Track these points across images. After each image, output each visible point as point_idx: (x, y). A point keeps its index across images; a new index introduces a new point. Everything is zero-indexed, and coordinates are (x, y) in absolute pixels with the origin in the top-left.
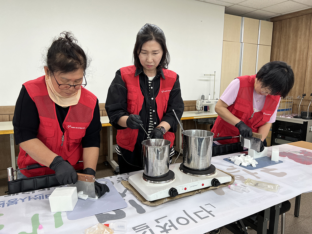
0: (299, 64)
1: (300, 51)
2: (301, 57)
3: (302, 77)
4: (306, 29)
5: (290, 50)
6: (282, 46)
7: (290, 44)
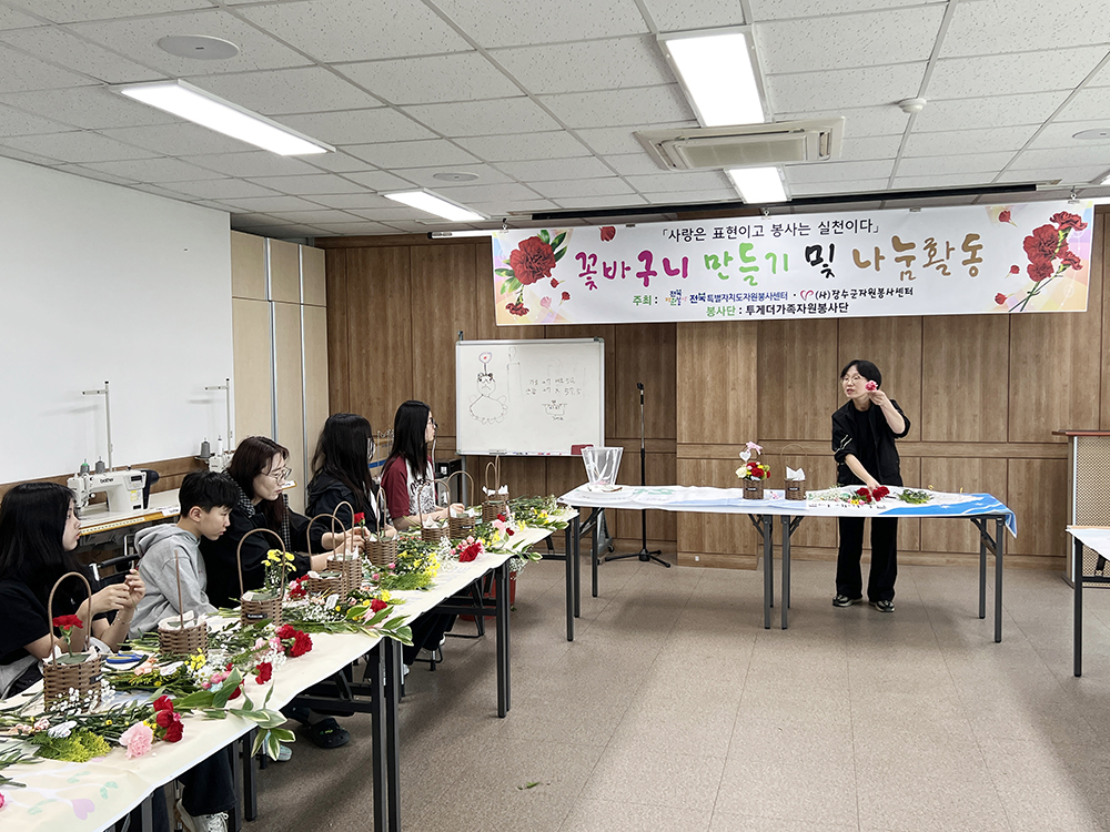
0: (396, 356)
1: (395, 326)
2: (399, 339)
3: (406, 384)
4: (403, 279)
5: (372, 321)
6: (353, 309)
7: (372, 307)
